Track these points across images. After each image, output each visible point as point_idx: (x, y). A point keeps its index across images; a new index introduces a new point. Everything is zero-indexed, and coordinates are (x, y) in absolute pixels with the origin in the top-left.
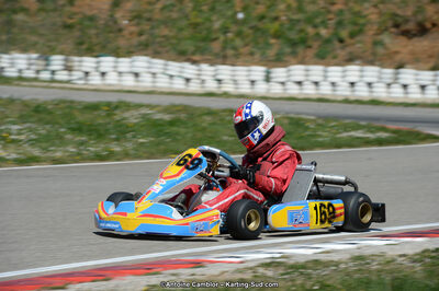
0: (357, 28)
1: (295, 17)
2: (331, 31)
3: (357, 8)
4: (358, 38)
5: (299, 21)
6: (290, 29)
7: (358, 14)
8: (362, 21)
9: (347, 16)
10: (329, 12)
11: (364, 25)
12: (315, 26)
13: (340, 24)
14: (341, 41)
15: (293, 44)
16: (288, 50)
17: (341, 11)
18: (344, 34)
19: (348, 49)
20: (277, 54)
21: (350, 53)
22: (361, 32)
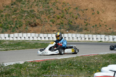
0: (20, 25)
1: (5, 22)
2: (14, 26)
3: (20, 20)
4: (21, 27)
5: (6, 23)
6: (4, 25)
7: (20, 22)
8: (22, 23)
9: (18, 22)
10: (13, 21)
11: (22, 24)
12: (10, 25)
13: (16, 24)
14: (17, 28)
15: (6, 29)
16: (5, 30)
17: (16, 21)
18: (18, 26)
19: (19, 30)
20: (2, 31)
21: (20, 31)
22: (21, 26)
